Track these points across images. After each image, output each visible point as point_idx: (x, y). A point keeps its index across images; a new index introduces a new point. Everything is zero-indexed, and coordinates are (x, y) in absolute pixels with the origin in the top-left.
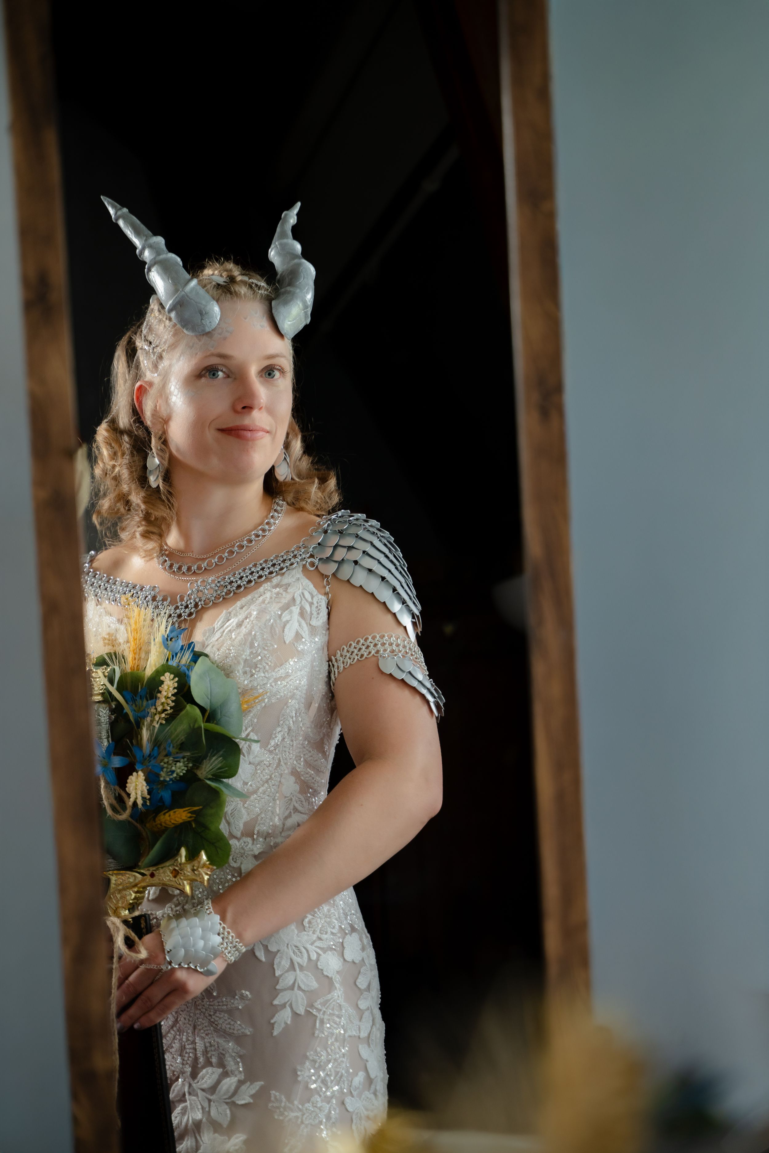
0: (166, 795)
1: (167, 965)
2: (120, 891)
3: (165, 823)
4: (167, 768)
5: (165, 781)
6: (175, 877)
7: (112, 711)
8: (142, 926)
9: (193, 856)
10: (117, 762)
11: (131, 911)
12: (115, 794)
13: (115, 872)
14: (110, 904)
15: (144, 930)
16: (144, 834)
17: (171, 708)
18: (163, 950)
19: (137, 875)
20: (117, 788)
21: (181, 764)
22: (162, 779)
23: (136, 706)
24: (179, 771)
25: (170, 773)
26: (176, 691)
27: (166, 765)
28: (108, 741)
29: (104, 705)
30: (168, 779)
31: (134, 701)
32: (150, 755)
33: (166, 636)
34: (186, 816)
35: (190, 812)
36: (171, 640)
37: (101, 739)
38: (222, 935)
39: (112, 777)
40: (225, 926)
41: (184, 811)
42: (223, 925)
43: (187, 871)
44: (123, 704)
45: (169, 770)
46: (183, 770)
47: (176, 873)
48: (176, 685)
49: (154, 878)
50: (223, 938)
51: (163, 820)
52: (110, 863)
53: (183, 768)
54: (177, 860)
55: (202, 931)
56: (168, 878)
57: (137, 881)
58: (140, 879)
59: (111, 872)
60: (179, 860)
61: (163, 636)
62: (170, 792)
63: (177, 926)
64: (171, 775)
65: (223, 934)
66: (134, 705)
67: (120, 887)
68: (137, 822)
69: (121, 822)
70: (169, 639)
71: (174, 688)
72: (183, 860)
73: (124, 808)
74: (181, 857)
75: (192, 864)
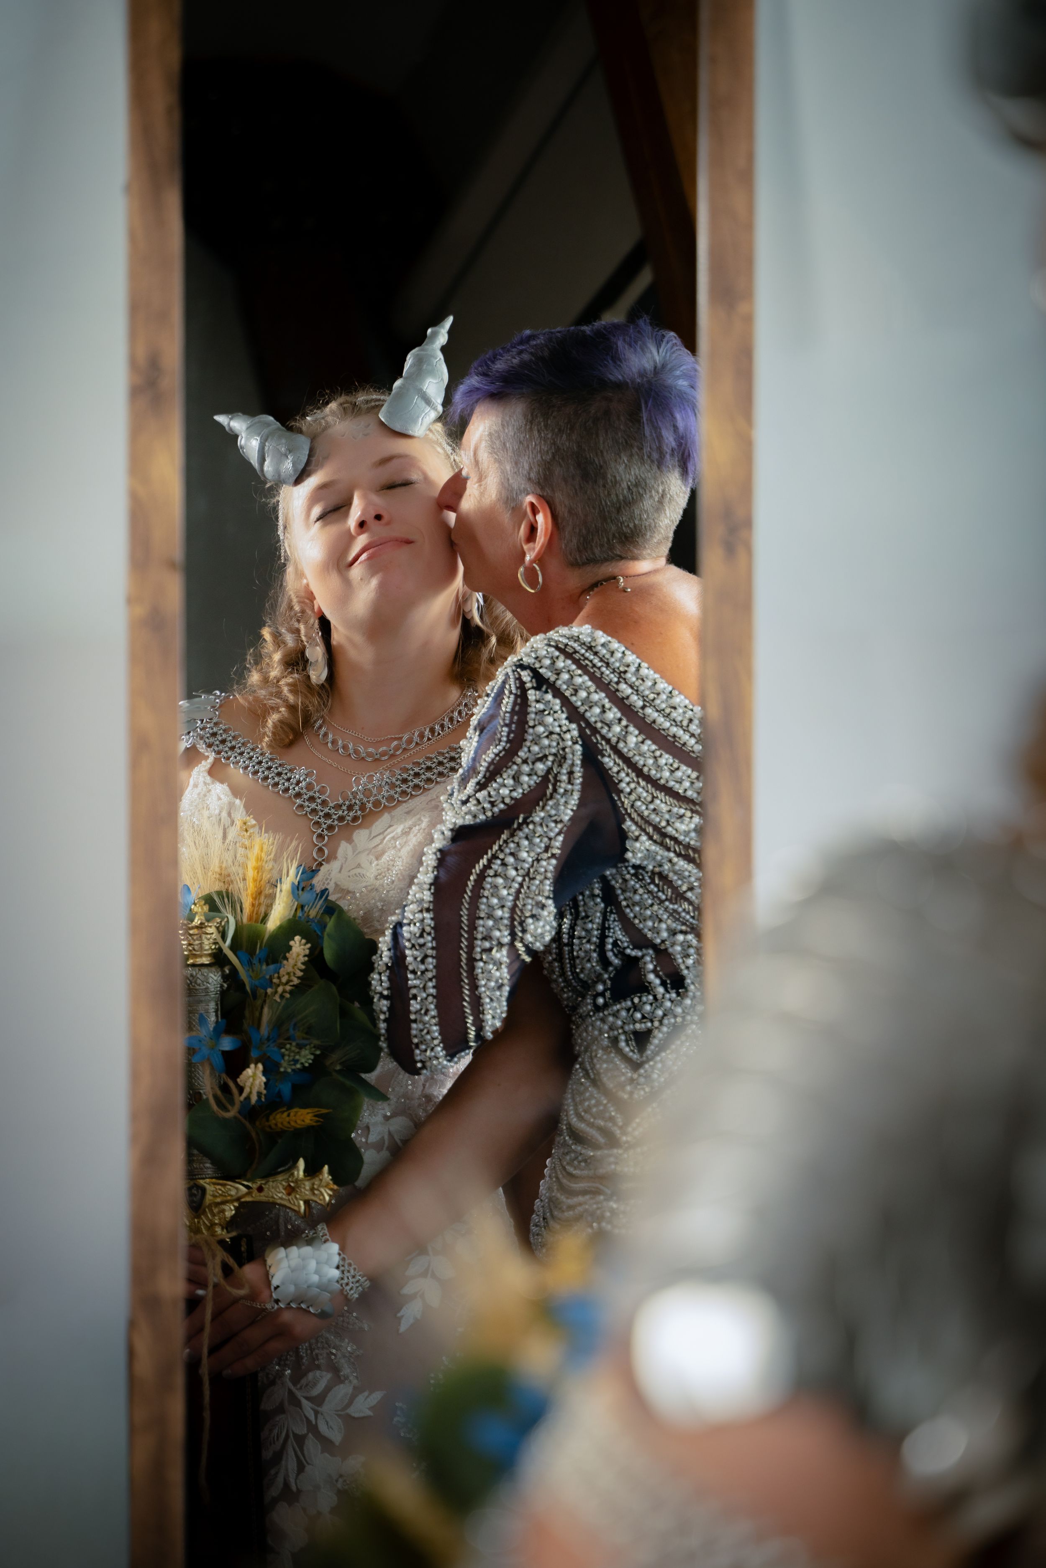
0: (286, 1089)
1: (273, 1303)
2: (217, 1204)
3: (282, 1123)
4: (289, 1056)
5: (285, 1072)
6: (289, 1194)
7: (225, 978)
8: (243, 1249)
9: (312, 1171)
10: (227, 1044)
11: (229, 1229)
12: (220, 1082)
13: (214, 1180)
14: (204, 1218)
15: (245, 1255)
16: (254, 1134)
17: (298, 978)
18: (269, 1283)
19: (241, 1187)
20: (224, 1076)
21: (307, 1052)
22: (282, 1070)
23: (253, 971)
24: (303, 1060)
25: (292, 1063)
26: (306, 959)
27: (287, 1053)
28: (217, 1016)
29: (213, 969)
30: (289, 1070)
31: (250, 963)
32: (269, 1037)
33: (296, 883)
34: (311, 1120)
35: (315, 1116)
36: (303, 889)
37: (208, 1012)
38: (342, 1268)
39: (218, 1061)
40: (345, 1256)
41: (308, 1113)
42: (343, 1255)
43: (304, 1188)
44: (237, 967)
45: (291, 1058)
46: (308, 1059)
47: (291, 1190)
48: (307, 952)
49: (262, 1194)
50: (343, 1272)
51: (280, 1120)
52: (207, 1168)
53: (309, 1057)
54: (293, 1174)
55: (317, 1263)
56: (280, 1195)
57: (240, 1194)
58: (244, 1193)
59: (208, 1180)
60: (296, 1173)
61: (293, 884)
62: (290, 1085)
63: (287, 1256)
64: (295, 1065)
65: (343, 1266)
66: (251, 970)
67: (218, 1200)
68: (245, 1118)
69: (225, 1119)
70: (300, 888)
71: (305, 956)
72: (301, 1173)
73: (232, 1102)
74: (298, 1171)
75: (312, 1181)
